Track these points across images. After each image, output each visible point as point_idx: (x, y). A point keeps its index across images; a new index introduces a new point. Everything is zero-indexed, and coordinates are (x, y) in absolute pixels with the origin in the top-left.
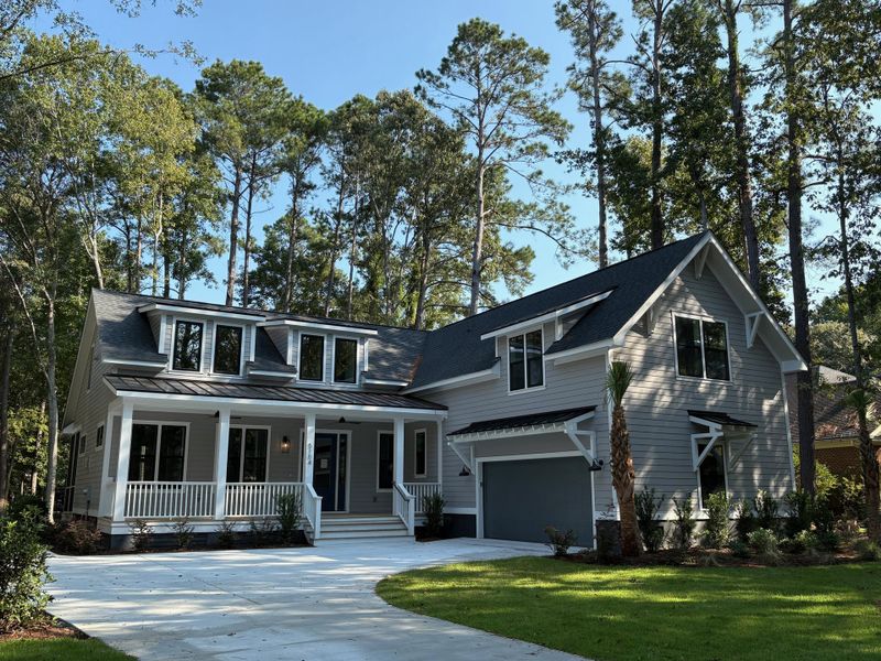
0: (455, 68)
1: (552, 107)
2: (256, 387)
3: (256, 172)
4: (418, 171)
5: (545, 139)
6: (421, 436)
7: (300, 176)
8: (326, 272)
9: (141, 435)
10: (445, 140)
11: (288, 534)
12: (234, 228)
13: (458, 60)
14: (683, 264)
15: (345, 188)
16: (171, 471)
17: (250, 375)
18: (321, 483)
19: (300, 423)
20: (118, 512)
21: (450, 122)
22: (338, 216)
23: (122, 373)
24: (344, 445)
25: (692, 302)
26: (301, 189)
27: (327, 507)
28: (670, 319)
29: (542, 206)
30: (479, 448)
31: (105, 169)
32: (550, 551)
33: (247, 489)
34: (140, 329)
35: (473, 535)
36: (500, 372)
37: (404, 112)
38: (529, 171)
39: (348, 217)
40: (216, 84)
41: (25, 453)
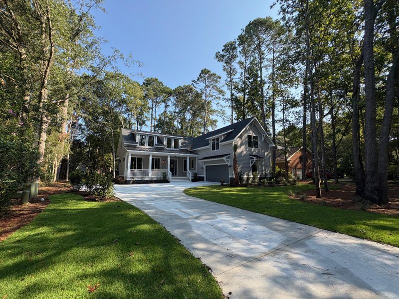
0: (200, 80)
1: (221, 89)
2: (157, 149)
3: (157, 102)
4: (192, 102)
5: (220, 96)
6: (193, 160)
7: (166, 103)
8: (172, 125)
9: (133, 159)
10: (198, 95)
11: (165, 180)
12: (152, 115)
13: (201, 78)
14: (249, 123)
15: (176, 106)
16: (139, 167)
17: (156, 147)
18: (172, 170)
19: (167, 157)
20: (128, 176)
21: (199, 92)
22: (175, 112)
23: (128, 146)
24: (176, 162)
25: (251, 132)
26: (166, 106)
27: (173, 175)
28: (246, 135)
29: (219, 110)
30: (205, 163)
31: (123, 102)
32: (220, 184)
33: (156, 171)
34: (132, 137)
35: (204, 181)
36: (210, 146)
37: (189, 90)
38: (216, 103)
39: (177, 113)
40: (148, 83)
41: (108, 163)
